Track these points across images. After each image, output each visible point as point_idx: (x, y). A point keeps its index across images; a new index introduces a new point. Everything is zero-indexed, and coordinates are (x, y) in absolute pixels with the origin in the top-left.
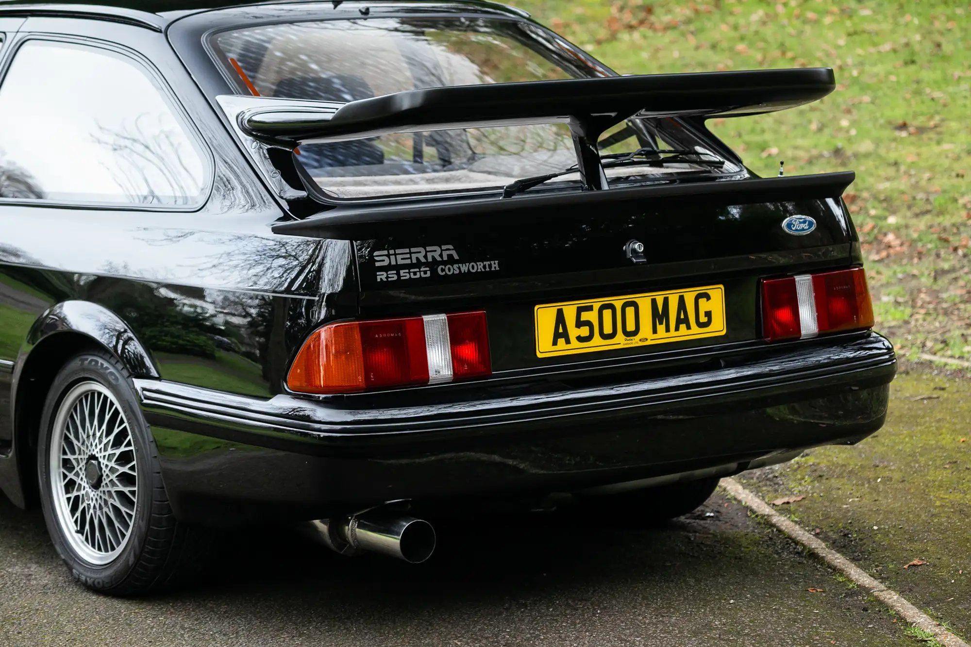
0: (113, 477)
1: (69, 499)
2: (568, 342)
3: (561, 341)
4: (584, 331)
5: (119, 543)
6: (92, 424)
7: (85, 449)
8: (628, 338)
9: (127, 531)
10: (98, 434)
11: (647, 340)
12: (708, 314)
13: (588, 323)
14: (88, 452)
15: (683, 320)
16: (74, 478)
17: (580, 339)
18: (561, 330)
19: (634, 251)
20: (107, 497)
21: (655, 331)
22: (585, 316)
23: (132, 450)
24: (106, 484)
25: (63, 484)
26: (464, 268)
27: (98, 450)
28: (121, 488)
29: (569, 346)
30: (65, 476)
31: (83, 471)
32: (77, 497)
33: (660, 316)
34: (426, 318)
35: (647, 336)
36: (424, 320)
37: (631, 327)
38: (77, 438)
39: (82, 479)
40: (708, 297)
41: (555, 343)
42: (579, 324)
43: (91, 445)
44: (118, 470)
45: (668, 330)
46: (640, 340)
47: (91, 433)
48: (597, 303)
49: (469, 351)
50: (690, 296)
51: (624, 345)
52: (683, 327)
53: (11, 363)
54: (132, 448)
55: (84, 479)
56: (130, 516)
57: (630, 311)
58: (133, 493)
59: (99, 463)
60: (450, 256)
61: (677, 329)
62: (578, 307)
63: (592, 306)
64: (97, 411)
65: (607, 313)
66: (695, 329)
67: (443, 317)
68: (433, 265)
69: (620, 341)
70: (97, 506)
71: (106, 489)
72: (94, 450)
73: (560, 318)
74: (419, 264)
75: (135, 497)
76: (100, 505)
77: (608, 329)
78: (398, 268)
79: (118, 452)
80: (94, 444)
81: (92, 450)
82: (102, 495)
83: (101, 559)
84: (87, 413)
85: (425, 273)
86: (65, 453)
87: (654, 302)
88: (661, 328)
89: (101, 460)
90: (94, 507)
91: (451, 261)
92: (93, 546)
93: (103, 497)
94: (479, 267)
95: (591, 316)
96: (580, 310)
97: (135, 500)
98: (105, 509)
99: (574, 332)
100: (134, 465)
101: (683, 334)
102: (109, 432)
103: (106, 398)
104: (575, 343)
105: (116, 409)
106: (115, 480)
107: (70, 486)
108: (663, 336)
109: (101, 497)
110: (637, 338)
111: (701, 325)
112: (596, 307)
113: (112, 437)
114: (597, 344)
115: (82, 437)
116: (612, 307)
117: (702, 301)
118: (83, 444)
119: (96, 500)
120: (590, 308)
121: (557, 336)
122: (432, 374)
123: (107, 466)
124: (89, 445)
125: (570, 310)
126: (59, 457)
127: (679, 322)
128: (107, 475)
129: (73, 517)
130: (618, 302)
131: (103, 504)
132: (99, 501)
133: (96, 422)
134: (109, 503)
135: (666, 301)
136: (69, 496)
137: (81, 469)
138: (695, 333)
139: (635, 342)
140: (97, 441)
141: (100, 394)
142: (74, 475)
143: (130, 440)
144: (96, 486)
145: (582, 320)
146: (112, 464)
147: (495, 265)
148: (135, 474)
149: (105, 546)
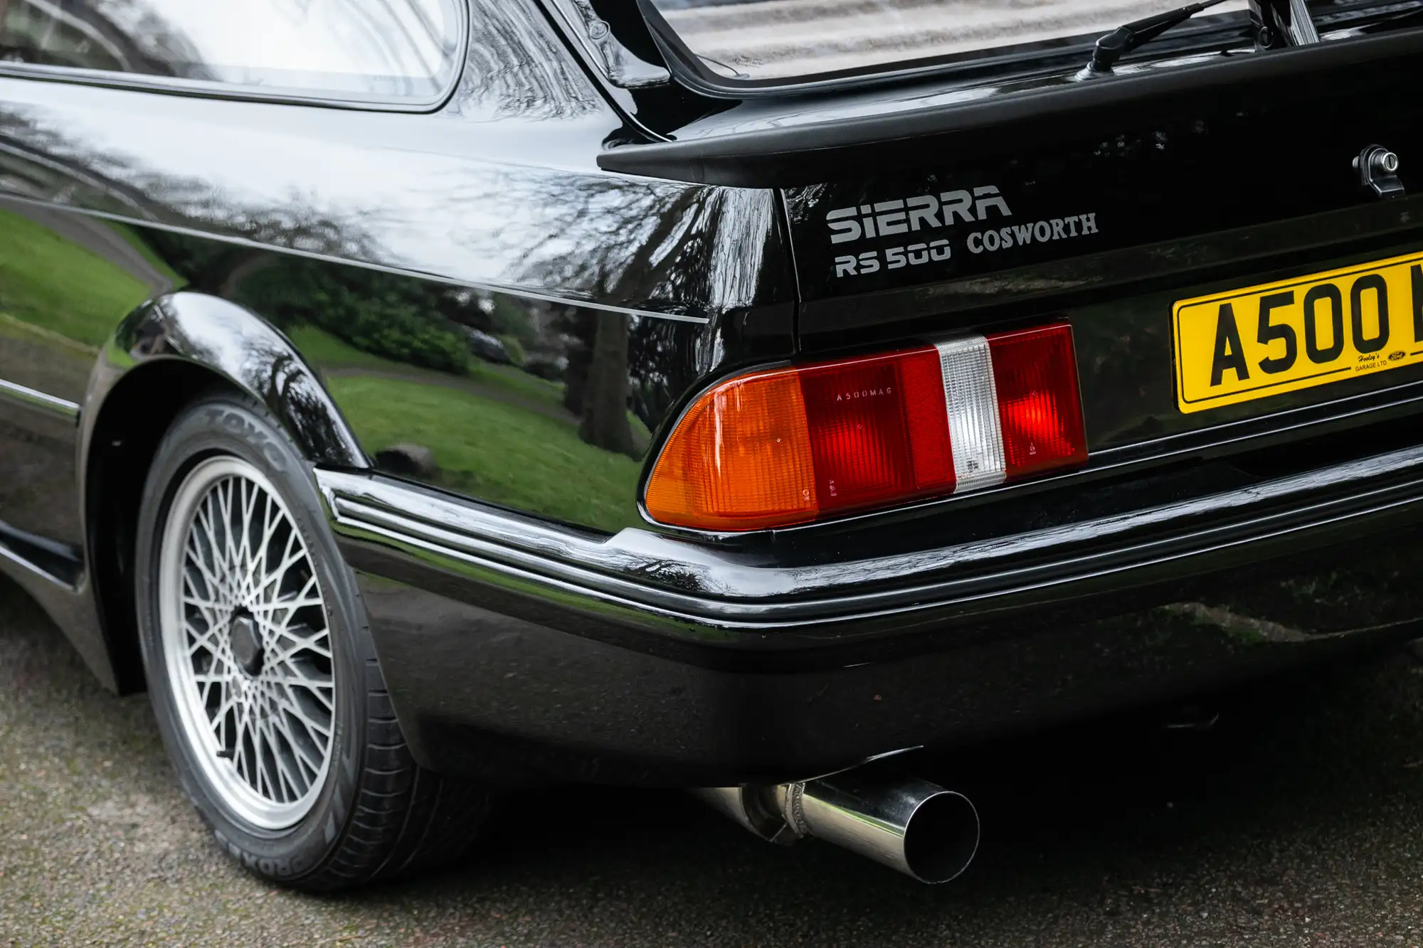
0: (286, 656)
1: (201, 685)
2: (1243, 374)
3: (1230, 374)
4: (1277, 349)
5: (304, 791)
6: (238, 542)
7: (227, 592)
8: (1366, 356)
9: (319, 767)
10: (251, 566)
11: (1404, 354)
13: (1284, 331)
14: (233, 598)
16: (210, 646)
17: (1269, 366)
18: (1228, 352)
19: (1378, 170)
20: (275, 696)
22: (1278, 316)
23: (318, 607)
24: (272, 669)
25: (189, 653)
26: (1023, 235)
27: (252, 597)
28: (302, 680)
29: (1245, 384)
30: (192, 640)
31: (226, 636)
32: (216, 687)
34: (944, 349)
36: (941, 354)
37: (1370, 330)
38: (211, 566)
39: (223, 651)
41: (1216, 380)
42: (1266, 333)
43: (239, 585)
44: (293, 644)
46: (1390, 357)
47: (237, 561)
48: (1300, 287)
51: (1358, 369)
53: (72, 406)
54: (319, 601)
55: (229, 652)
56: (324, 739)
57: (1369, 297)
58: (327, 692)
59: (256, 625)
60: (992, 210)
62: (1262, 299)
63: (1292, 293)
64: (247, 518)
65: (1323, 307)
67: (980, 343)
68: (958, 232)
69: (1351, 363)
70: (257, 711)
71: (273, 680)
72: (244, 597)
74: (927, 232)
75: (330, 701)
76: (262, 710)
78: (880, 244)
79: (293, 607)
80: (244, 585)
81: (240, 596)
82: (265, 689)
83: (270, 815)
84: (227, 518)
85: (939, 252)
86: (188, 592)
89: (259, 619)
90: (251, 711)
91: (995, 220)
92: (253, 783)
93: (268, 694)
94: (1056, 229)
96: (1267, 305)
97: (332, 707)
98: (273, 719)
99: (1254, 352)
100: (326, 636)
102: (273, 564)
103: (262, 494)
104: (1257, 376)
105: (284, 519)
106: (290, 663)
107: (201, 659)
109: (263, 694)
110: (1384, 353)
112: (1300, 293)
113: (279, 574)
114: (1305, 373)
115: (220, 566)
116: (1331, 292)
118: (223, 580)
119: (254, 697)
120: (1287, 299)
122: (960, 470)
123: (271, 633)
124: (235, 586)
126: (178, 600)
128: (273, 651)
129: (211, 720)
130: (1344, 280)
131: (267, 707)
132: (260, 700)
133: (245, 541)
134: (280, 708)
136: (201, 678)
137: (220, 630)
139: (1381, 362)
140: (249, 579)
141: (250, 484)
142: (209, 639)
143: (314, 586)
144: (255, 668)
145: (1270, 325)
146: (282, 630)
147: (1089, 223)
148: (329, 654)
149: (275, 788)
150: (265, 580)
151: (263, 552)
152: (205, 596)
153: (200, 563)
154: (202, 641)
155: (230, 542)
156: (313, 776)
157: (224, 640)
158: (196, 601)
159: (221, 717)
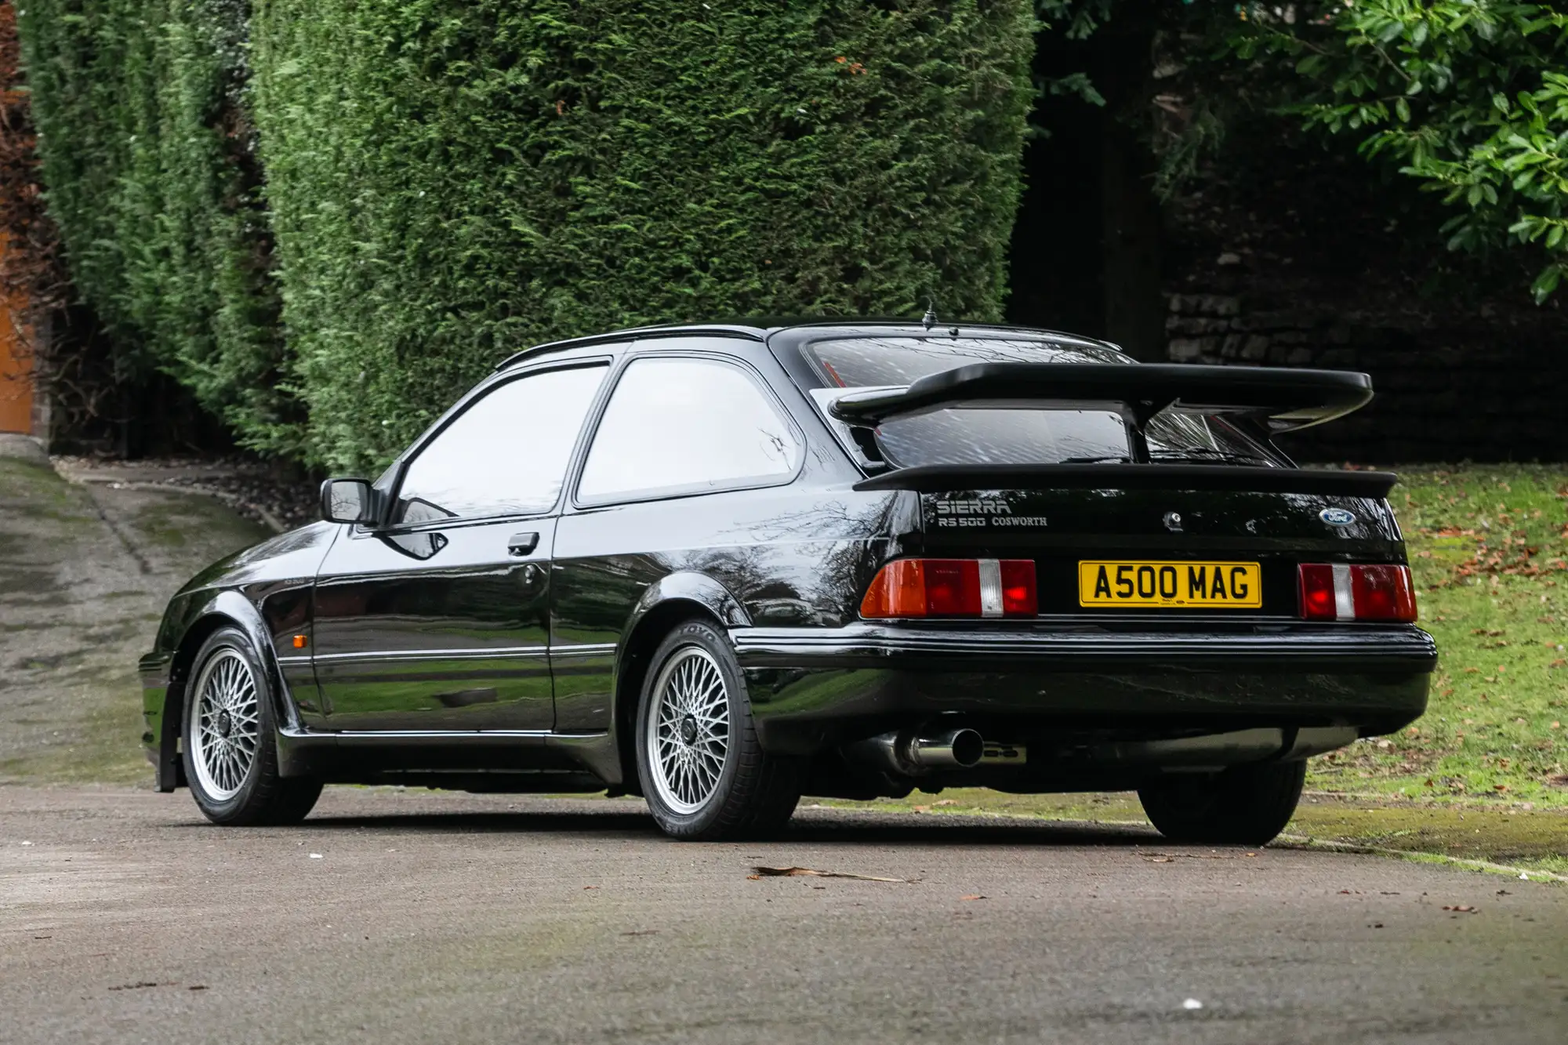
2: (1109, 595)
3: (1103, 594)
4: (1125, 588)
12: (1244, 587)
13: (1128, 582)
15: (1218, 589)
17: (1120, 594)
19: (1172, 522)
21: (1191, 596)
22: (1125, 575)
26: (1016, 521)
33: (1196, 583)
34: (981, 561)
35: (1184, 598)
37: (1168, 589)
40: (1244, 572)
41: (1097, 595)
42: (1120, 581)
45: (1204, 596)
48: (1137, 565)
49: (1018, 594)
50: (1226, 569)
52: (1219, 595)
57: (1168, 575)
60: (1003, 511)
61: (1213, 596)
65: (1146, 575)
66: (1230, 598)
67: (997, 561)
68: (989, 516)
69: (1158, 601)
73: (1102, 574)
74: (976, 515)
77: (1147, 589)
78: (957, 516)
85: (980, 522)
87: (1191, 570)
88: (1198, 594)
91: (1004, 514)
94: (1029, 521)
95: (1132, 576)
96: (1121, 569)
99: (1114, 588)
101: (1218, 602)
104: (1115, 598)
108: (1198, 601)
111: (1236, 595)
114: (1136, 600)
117: (1238, 575)
120: (1130, 569)
121: (1099, 589)
122: (985, 609)
125: (1111, 569)
127: (1215, 590)
130: (1157, 566)
135: (1203, 570)
138: (1230, 602)
139: (1172, 603)
147: (1043, 521)
150: (705, 707)
151: (707, 694)
152: (675, 703)
153: (676, 688)
154: (668, 723)
155: (693, 684)
156: (704, 796)
157: (679, 726)
158: (670, 704)
159: (668, 759)
